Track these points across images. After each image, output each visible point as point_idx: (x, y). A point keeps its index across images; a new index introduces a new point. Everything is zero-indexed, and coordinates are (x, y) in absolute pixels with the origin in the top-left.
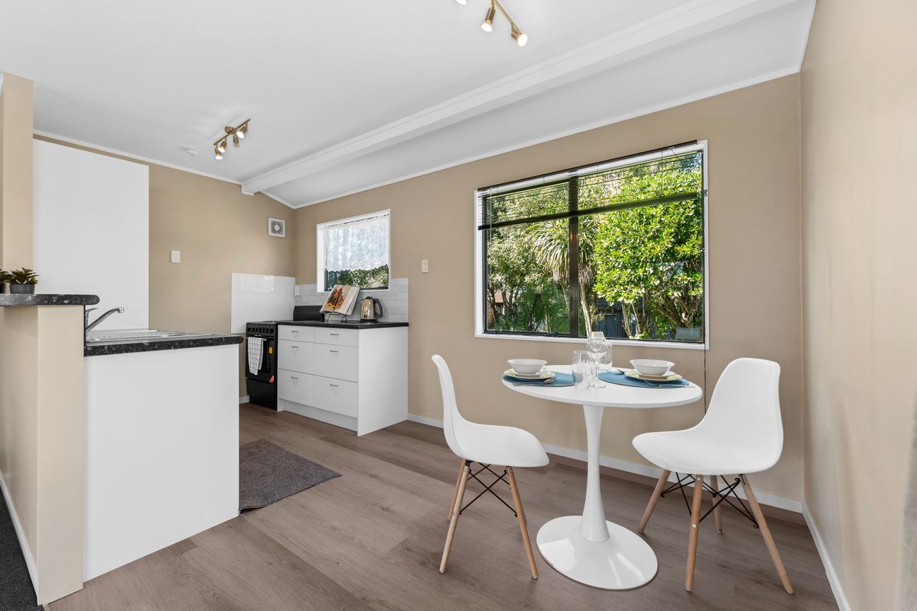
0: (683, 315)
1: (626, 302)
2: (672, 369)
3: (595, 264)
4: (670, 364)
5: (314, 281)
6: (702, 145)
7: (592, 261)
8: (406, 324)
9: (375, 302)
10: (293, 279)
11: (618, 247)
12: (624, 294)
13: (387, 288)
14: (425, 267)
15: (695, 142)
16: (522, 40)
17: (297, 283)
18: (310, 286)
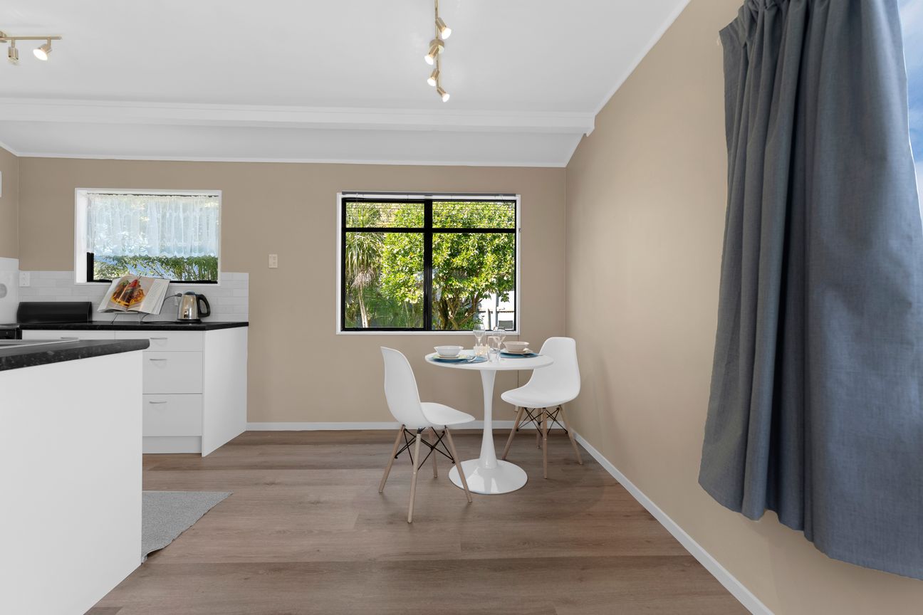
0: (450, 313)
1: (411, 302)
2: (528, 347)
3: (378, 267)
4: (526, 343)
5: (71, 267)
6: (518, 198)
7: (374, 264)
8: (246, 324)
9: (200, 298)
10: (15, 262)
11: (406, 254)
12: (409, 295)
13: (216, 282)
14: (273, 261)
15: (514, 195)
16: (446, 98)
17: (21, 268)
18: (62, 275)
